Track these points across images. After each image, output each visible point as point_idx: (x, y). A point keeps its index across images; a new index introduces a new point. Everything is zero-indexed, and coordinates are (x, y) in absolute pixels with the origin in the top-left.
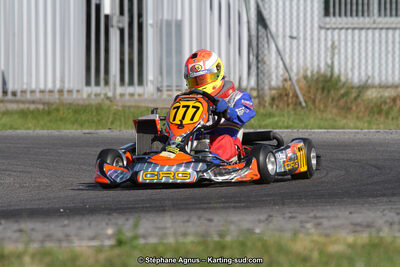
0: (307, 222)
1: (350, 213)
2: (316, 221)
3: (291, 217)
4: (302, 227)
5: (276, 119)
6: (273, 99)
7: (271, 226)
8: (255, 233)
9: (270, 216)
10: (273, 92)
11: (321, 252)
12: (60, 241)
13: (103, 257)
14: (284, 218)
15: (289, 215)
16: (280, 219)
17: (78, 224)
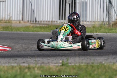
3: (114, 59)
5: (113, 31)
6: (113, 25)
7: (108, 61)
8: (102, 63)
9: (108, 58)
10: (113, 23)
12: (46, 64)
13: (57, 69)
14: (112, 59)
15: (114, 58)
16: (111, 59)
17: (52, 59)
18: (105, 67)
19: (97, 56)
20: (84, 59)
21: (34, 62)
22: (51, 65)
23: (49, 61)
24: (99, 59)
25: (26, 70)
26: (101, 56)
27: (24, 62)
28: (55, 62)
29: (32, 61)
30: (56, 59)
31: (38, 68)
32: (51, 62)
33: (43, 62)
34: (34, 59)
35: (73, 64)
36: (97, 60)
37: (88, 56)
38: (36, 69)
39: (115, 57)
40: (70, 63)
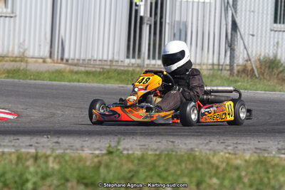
0: (229, 146)
1: (259, 142)
2: (236, 145)
3: (222, 143)
4: (225, 148)
7: (207, 147)
9: (210, 141)
11: (228, 164)
12: (77, 150)
13: (96, 160)
14: (218, 143)
15: (222, 141)
16: (215, 143)
17: (93, 140)
18: (194, 158)
19: (190, 135)
20: (160, 142)
21: (54, 144)
22: (86, 153)
23: (85, 144)
24: (191, 143)
25: (30, 162)
26: (198, 136)
27: (31, 146)
28: (97, 146)
29: (49, 144)
30: (100, 141)
31: (55, 158)
32: (88, 147)
33: (72, 146)
34: (56, 140)
35: (130, 152)
36: (185, 144)
37: (171, 135)
38: (51, 159)
39: (225, 138)
40: (128, 150)
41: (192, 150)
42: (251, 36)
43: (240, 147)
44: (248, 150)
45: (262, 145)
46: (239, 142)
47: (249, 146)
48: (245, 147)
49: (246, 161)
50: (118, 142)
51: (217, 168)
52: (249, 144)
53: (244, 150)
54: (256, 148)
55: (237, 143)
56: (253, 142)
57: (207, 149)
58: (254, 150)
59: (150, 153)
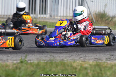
0: (82, 57)
1: (96, 55)
2: (85, 57)
3: (78, 56)
4: (80, 59)
7: (70, 58)
9: (72, 55)
11: (81, 67)
12: (5, 61)
13: (15, 66)
14: (76, 56)
16: (74, 56)
17: (13, 56)
18: (64, 64)
19: (61, 52)
20: (46, 56)
22: (9, 62)
23: (9, 58)
24: (62, 56)
26: (66, 53)
28: (15, 59)
30: (16, 56)
32: (10, 60)
33: (2, 59)
35: (32, 62)
36: (59, 57)
37: (52, 52)
39: (80, 54)
40: (30, 60)
41: (63, 60)
42: (91, 2)
43: (87, 58)
44: (91, 59)
45: (98, 57)
46: (86, 55)
47: (92, 58)
48: (90, 58)
49: (90, 65)
50: (26, 57)
51: (76, 68)
52: (92, 56)
53: (89, 59)
54: (95, 58)
55: (85, 56)
56: (93, 55)
57: (71, 59)
58: (94, 59)
59: (42, 62)
